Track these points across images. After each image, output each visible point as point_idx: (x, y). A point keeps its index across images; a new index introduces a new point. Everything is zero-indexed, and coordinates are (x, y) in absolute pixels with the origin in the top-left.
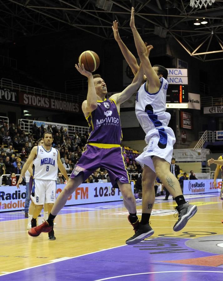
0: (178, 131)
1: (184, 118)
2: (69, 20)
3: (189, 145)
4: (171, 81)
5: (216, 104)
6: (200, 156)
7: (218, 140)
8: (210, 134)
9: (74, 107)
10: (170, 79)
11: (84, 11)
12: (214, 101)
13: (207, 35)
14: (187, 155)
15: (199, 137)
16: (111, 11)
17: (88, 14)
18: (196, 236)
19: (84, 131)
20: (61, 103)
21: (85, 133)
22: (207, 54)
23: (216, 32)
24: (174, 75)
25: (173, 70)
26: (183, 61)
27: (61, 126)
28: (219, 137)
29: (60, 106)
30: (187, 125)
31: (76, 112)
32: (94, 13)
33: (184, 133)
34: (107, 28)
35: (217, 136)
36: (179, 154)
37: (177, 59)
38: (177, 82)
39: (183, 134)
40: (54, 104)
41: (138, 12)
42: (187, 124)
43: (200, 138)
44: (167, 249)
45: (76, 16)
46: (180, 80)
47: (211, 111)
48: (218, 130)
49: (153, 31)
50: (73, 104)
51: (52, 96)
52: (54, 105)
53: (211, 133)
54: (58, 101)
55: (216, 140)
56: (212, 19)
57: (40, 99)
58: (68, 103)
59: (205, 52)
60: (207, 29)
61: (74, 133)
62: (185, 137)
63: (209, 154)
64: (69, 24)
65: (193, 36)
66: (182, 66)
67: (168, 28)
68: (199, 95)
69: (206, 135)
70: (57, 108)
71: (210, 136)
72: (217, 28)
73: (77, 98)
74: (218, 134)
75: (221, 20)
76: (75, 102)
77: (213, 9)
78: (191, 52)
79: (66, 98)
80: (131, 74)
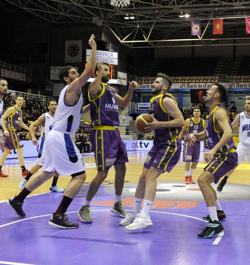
2: (20, 4)
5: (139, 82)
6: (125, 122)
8: (133, 105)
9: (21, 77)
12: (138, 79)
13: (134, 27)
18: (113, 183)
19: (30, 97)
20: (10, 72)
22: (133, 42)
23: (142, 26)
24: (107, 56)
25: (106, 53)
26: (114, 46)
27: (9, 92)
28: (140, 108)
29: (9, 75)
31: (23, 81)
34: (53, 13)
35: (139, 107)
37: (110, 45)
38: (109, 62)
40: (3, 72)
41: (79, 3)
45: (26, 1)
46: (112, 61)
48: (140, 102)
49: (92, 20)
50: (21, 74)
51: (3, 66)
52: (4, 74)
53: (134, 104)
54: (7, 70)
55: (137, 110)
56: (138, 16)
58: (16, 73)
59: (132, 40)
60: (135, 23)
63: (132, 120)
64: (21, 7)
65: (123, 27)
66: (113, 50)
67: (104, 19)
68: (126, 74)
69: (130, 106)
70: (6, 76)
71: (133, 107)
72: (142, 23)
73: (24, 69)
74: (139, 106)
75: (145, 17)
76: (23, 72)
77: (139, 8)
78: (122, 40)
79: (15, 69)
80: (72, 53)
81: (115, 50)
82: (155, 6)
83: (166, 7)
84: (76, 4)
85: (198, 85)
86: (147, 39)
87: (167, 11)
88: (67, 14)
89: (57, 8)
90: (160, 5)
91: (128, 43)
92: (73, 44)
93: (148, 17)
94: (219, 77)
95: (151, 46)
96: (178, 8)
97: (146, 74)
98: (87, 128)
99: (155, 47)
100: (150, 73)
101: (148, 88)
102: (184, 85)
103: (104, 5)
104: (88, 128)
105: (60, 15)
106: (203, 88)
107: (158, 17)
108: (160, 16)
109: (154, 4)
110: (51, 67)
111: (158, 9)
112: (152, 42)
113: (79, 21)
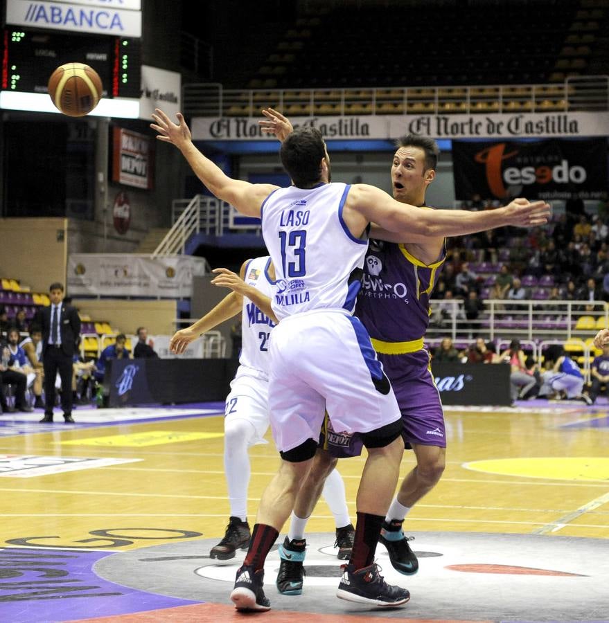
0: (102, 194)
1: (123, 149)
3: (137, 242)
4: (84, 22)
5: (234, 110)
6: (173, 280)
7: (235, 231)
8: (209, 208)
10: (82, 14)
12: (227, 98)
14: (131, 277)
15: (173, 217)
18: (132, 543)
28: (238, 221)
30: (135, 173)
33: (122, 199)
35: (232, 215)
36: (102, 270)
38: (105, 27)
39: (121, 204)
42: (135, 169)
43: (176, 220)
44: (30, 588)
46: (116, 21)
47: (215, 130)
53: (213, 204)
55: (227, 230)
62: (126, 215)
63: (202, 274)
68: (177, 76)
71: (209, 216)
85: (485, 123)
94: (577, 88)
97: (263, 78)
98: (12, 306)
100: (279, 70)
102: (425, 121)
104: (16, 305)
106: (505, 134)
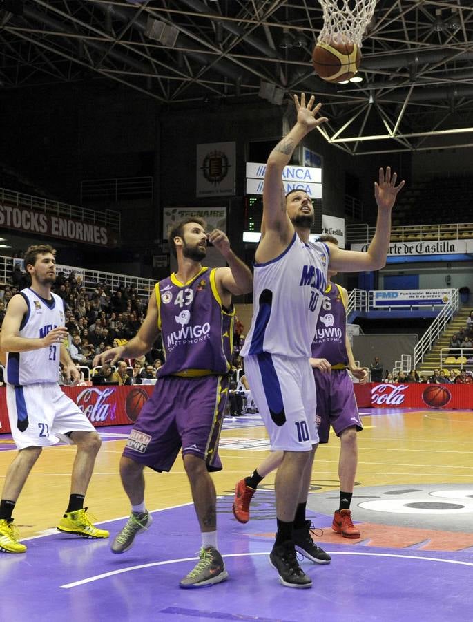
2: (91, 60)
7: (377, 309)
8: (361, 296)
9: (97, 234)
10: (289, 186)
11: (121, 43)
12: (371, 232)
13: (361, 103)
16: (175, 47)
17: (130, 50)
18: (321, 488)
19: (117, 282)
20: (71, 225)
21: (118, 286)
22: (360, 141)
23: (378, 98)
24: (296, 179)
25: (294, 169)
26: (314, 153)
27: (70, 271)
28: (378, 303)
29: (69, 231)
31: (101, 244)
32: (142, 49)
34: (166, 79)
35: (375, 300)
37: (302, 149)
40: (56, 226)
41: (228, 51)
45: (105, 53)
48: (377, 290)
49: (257, 90)
50: (96, 228)
51: (55, 210)
52: (57, 229)
53: (364, 294)
54: (65, 220)
55: (372, 309)
56: (371, 74)
57: (28, 216)
58: (85, 225)
59: (357, 136)
60: (362, 92)
61: (96, 286)
63: (358, 334)
64: (92, 68)
65: (334, 105)
66: (311, 161)
67: (286, 87)
68: (343, 220)
69: (353, 298)
70: (63, 234)
71: (361, 301)
72: (380, 91)
73: (104, 215)
74: (377, 297)
75: (388, 77)
76: (100, 224)
77: (373, 54)
78: (330, 136)
79: (83, 217)
80: (212, 173)
81: (315, 162)
82: (413, 46)
83: (442, 47)
84: (219, 52)
86: (392, 130)
87: (444, 57)
88: (200, 78)
89: (176, 67)
90: (426, 42)
91: (346, 143)
92: (216, 152)
93: (395, 75)
95: (403, 147)
96: (470, 49)
99: (414, 150)
101: (398, 254)
103: (287, 52)
105: (182, 81)
107: (419, 75)
108: (425, 70)
109: (408, 42)
110: (166, 210)
111: (421, 54)
112: (407, 138)
113: (228, 94)
